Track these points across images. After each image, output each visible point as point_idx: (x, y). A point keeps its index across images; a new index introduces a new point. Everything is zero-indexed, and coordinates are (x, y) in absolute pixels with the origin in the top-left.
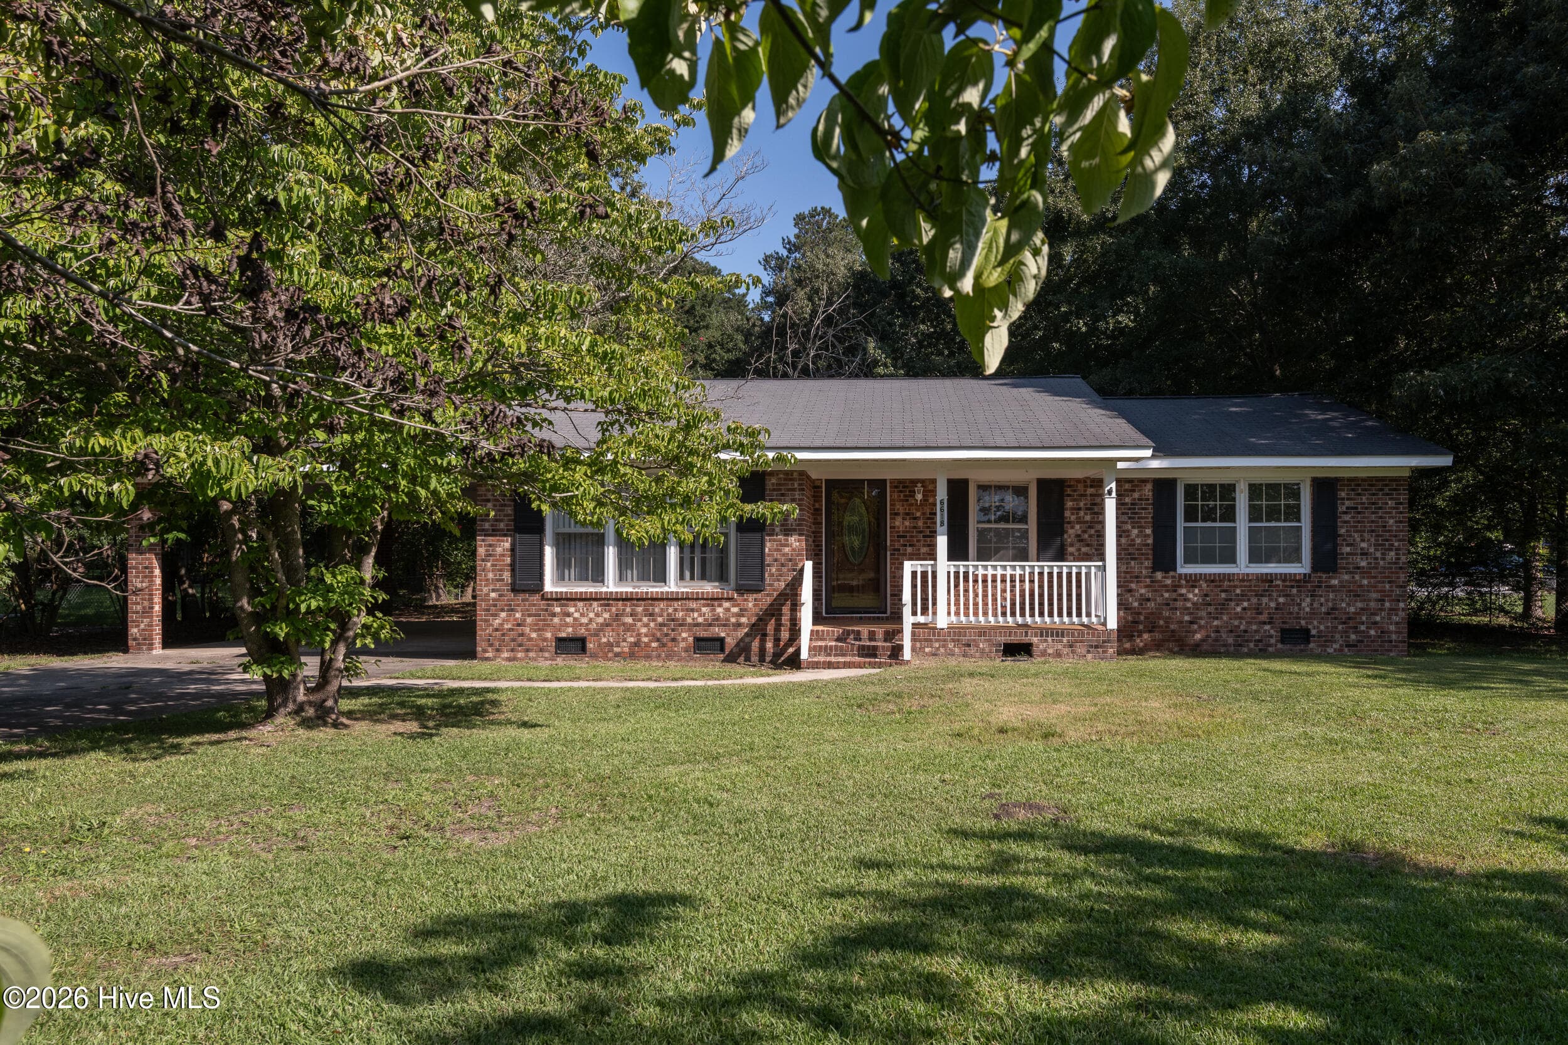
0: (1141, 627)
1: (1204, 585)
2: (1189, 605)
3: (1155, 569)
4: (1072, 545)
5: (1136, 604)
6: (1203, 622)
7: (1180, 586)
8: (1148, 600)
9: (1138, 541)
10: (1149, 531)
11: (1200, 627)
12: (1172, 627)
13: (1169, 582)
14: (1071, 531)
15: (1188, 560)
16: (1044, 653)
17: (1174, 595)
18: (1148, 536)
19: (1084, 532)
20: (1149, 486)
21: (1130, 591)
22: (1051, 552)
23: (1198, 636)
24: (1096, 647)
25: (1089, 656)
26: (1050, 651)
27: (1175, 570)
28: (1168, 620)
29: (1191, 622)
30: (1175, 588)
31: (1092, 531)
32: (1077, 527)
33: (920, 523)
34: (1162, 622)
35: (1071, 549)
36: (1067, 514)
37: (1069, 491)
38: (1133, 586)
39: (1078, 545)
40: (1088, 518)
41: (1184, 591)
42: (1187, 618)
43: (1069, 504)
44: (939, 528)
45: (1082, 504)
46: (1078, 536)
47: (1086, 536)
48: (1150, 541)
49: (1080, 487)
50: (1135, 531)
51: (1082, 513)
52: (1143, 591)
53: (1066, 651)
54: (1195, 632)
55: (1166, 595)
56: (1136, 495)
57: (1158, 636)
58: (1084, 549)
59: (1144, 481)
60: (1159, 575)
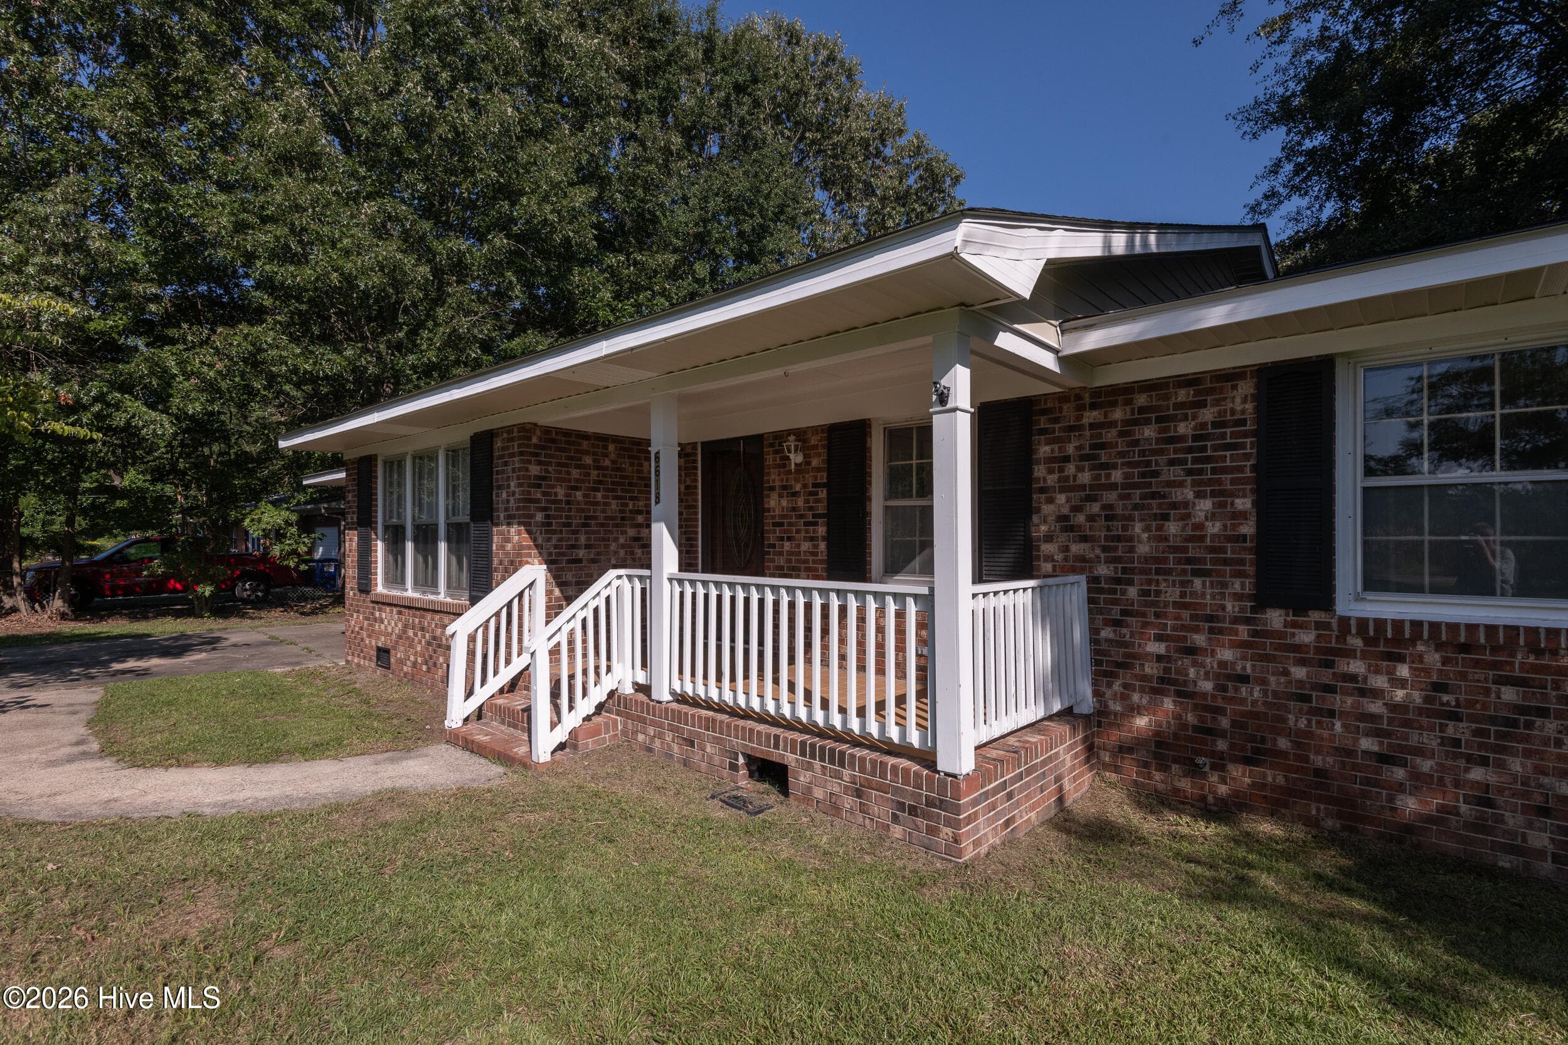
0: (1222, 745)
1: (1433, 658)
2: (1376, 707)
3: (1262, 599)
4: (1049, 538)
5: (1207, 686)
6: (1426, 765)
7: (1350, 654)
8: (1244, 679)
9: (1214, 528)
10: (1243, 503)
11: (1416, 776)
12: (1318, 761)
13: (1307, 637)
14: (1047, 509)
15: (1373, 582)
16: (807, 796)
17: (1326, 676)
18: (1243, 515)
19: (1076, 509)
20: (1246, 388)
21: (1192, 651)
22: (1008, 556)
23: (1410, 805)
24: (913, 811)
25: (897, 831)
26: (818, 793)
27: (1327, 602)
28: (1301, 739)
29: (1384, 759)
30: (1327, 656)
31: (1095, 508)
32: (1061, 498)
33: (800, 502)
34: (1283, 743)
35: (1047, 548)
36: (1040, 471)
37: (1043, 422)
38: (1200, 639)
39: (1063, 538)
40: (1085, 477)
41: (1357, 667)
42: (1367, 744)
43: (1044, 450)
44: (655, 510)
45: (1070, 449)
46: (1062, 518)
47: (1081, 518)
48: (1248, 529)
49: (1068, 409)
50: (1206, 505)
51: (1071, 469)
52: (1227, 655)
53: (848, 802)
54: (1400, 788)
55: (1299, 673)
56: (1208, 414)
57: (1273, 776)
58: (1076, 548)
59: (1231, 377)
60: (1275, 618)
